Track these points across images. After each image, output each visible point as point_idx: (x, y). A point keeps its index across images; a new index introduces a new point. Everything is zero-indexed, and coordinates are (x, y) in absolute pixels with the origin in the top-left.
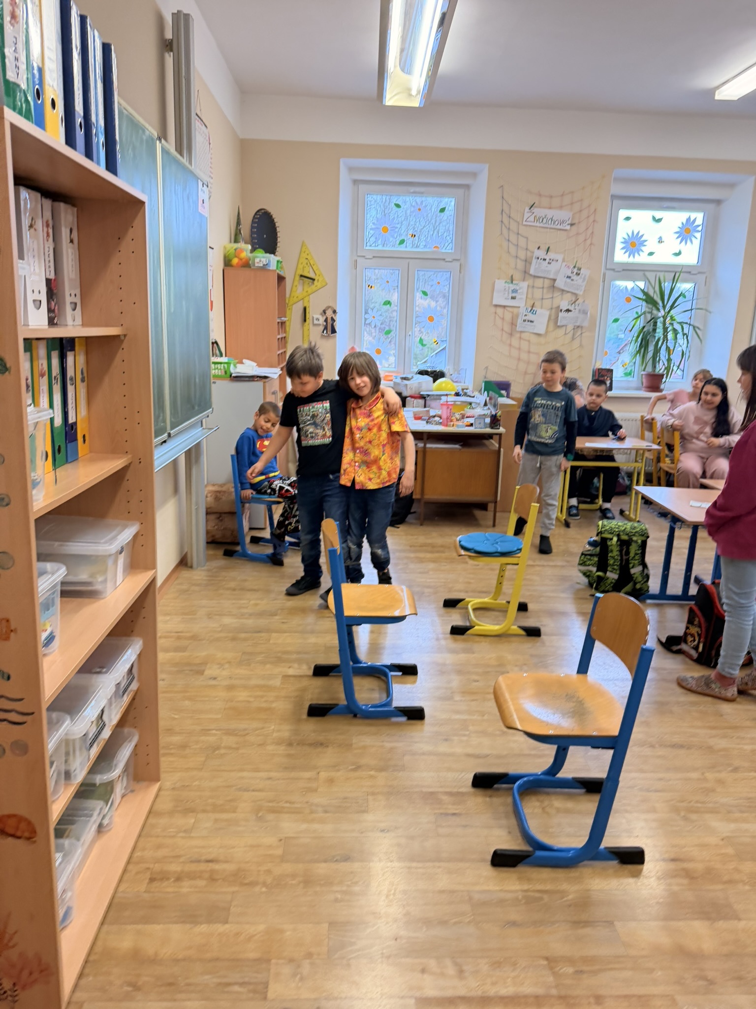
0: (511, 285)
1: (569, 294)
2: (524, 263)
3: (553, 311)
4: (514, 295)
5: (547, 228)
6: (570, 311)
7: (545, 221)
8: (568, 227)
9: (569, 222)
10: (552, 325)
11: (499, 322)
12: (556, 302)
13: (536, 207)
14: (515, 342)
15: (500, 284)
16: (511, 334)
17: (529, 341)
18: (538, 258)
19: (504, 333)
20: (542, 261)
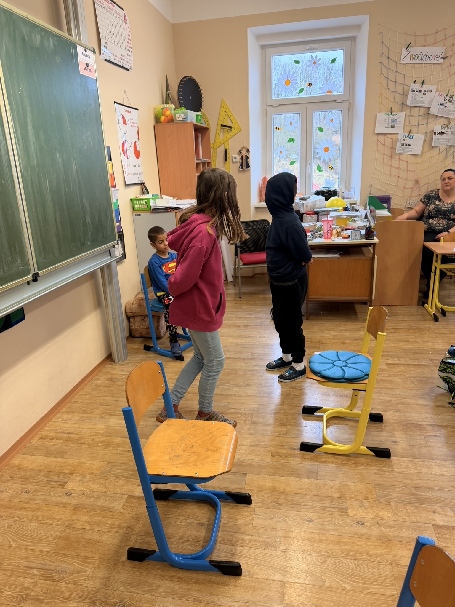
0: (391, 116)
1: (443, 119)
2: (402, 96)
3: (428, 134)
4: (393, 124)
5: (423, 63)
6: (444, 133)
7: (420, 57)
8: (441, 61)
9: (442, 56)
10: (427, 146)
11: (381, 147)
12: (431, 127)
13: (412, 47)
14: (395, 163)
15: (381, 116)
16: (392, 157)
17: (407, 161)
18: (414, 91)
19: (385, 156)
20: (418, 92)
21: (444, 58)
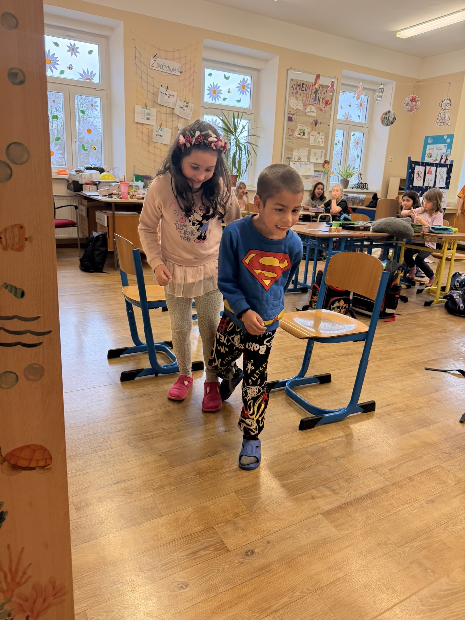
0: (146, 110)
1: (182, 119)
2: (153, 95)
3: (174, 129)
4: (148, 117)
5: (166, 73)
7: (164, 67)
8: (179, 74)
9: (179, 71)
11: (140, 135)
12: (176, 124)
13: (157, 57)
14: (152, 149)
15: (139, 108)
16: (149, 144)
17: (160, 149)
18: (162, 93)
19: (144, 142)
20: (164, 95)
21: (181, 72)
